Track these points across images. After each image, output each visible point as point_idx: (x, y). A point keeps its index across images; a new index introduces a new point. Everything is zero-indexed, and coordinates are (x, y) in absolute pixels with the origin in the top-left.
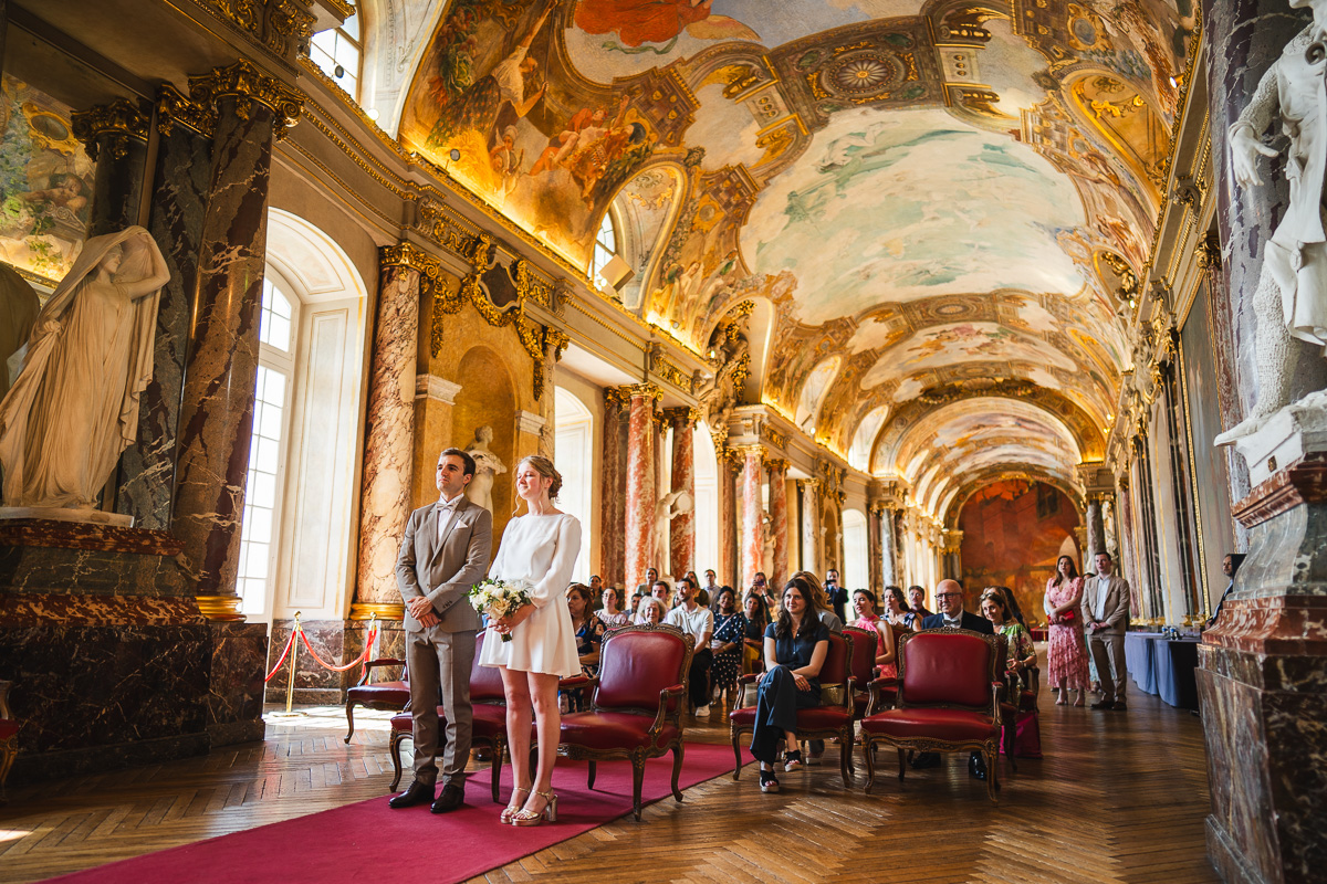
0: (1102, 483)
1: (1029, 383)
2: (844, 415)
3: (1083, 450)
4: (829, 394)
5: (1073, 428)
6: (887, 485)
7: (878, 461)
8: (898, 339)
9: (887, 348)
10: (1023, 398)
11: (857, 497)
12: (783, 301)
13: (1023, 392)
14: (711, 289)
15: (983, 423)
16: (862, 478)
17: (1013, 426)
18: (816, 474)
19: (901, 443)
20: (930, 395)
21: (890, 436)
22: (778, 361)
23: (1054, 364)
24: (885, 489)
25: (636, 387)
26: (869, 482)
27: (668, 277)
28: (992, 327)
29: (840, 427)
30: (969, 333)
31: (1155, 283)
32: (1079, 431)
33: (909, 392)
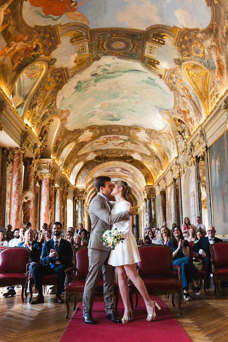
0: (152, 192)
1: (131, 158)
2: (71, 164)
3: (147, 181)
4: (68, 156)
5: (144, 174)
6: (81, 191)
7: (78, 181)
8: (94, 138)
9: (90, 141)
10: (129, 163)
11: (71, 195)
12: (64, 120)
13: (129, 161)
14: (44, 112)
15: (110, 170)
16: (73, 188)
17: (119, 172)
18: (61, 186)
19: (86, 175)
20: (98, 159)
21: (83, 173)
22: (57, 142)
23: (143, 152)
24: (80, 192)
25: (17, 148)
26: (75, 189)
27: (32, 106)
28: (125, 138)
29: (69, 168)
30: (117, 138)
31: (201, 131)
32: (146, 175)
33: (91, 157)
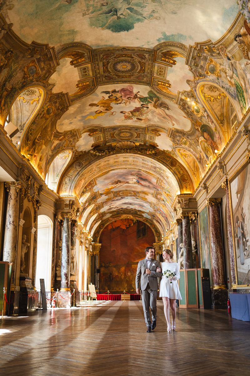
0: (190, 207)
1: (153, 147)
2: (44, 147)
3: (181, 187)
4: (33, 122)
5: (176, 174)
6: (68, 203)
10: (150, 156)
11: (48, 207)
13: (150, 152)
15: (120, 179)
16: (53, 196)
17: (135, 183)
19: (78, 177)
20: (97, 150)
21: (72, 173)
24: (66, 205)
26: (56, 200)
32: (179, 176)
33: (85, 145)
